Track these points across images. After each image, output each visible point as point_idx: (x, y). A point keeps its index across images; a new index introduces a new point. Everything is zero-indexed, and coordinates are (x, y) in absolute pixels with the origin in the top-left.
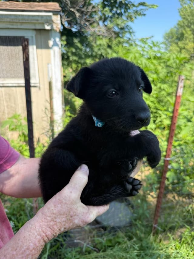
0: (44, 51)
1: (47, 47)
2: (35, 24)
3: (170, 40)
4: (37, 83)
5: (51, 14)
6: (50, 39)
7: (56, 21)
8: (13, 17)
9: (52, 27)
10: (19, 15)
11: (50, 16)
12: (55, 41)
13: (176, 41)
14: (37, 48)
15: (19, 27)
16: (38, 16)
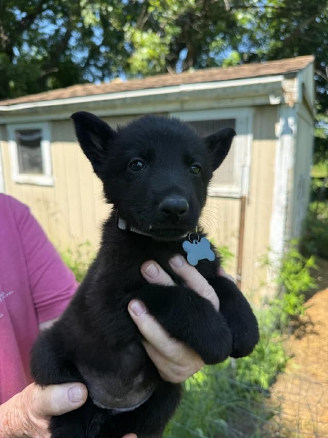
0: (265, 144)
2: (253, 97)
5: (279, 79)
6: (277, 121)
7: (291, 89)
9: (282, 99)
11: (279, 83)
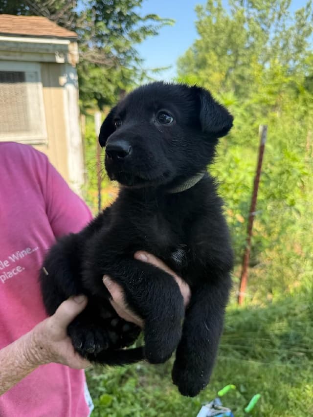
0: (53, 91)
1: (57, 85)
2: (42, 54)
3: (186, 68)
4: (45, 140)
5: (67, 42)
7: (73, 51)
8: (12, 45)
9: (66, 59)
10: (22, 43)
12: (69, 78)
13: (195, 70)
14: (44, 86)
15: (18, 58)
16: (49, 44)
